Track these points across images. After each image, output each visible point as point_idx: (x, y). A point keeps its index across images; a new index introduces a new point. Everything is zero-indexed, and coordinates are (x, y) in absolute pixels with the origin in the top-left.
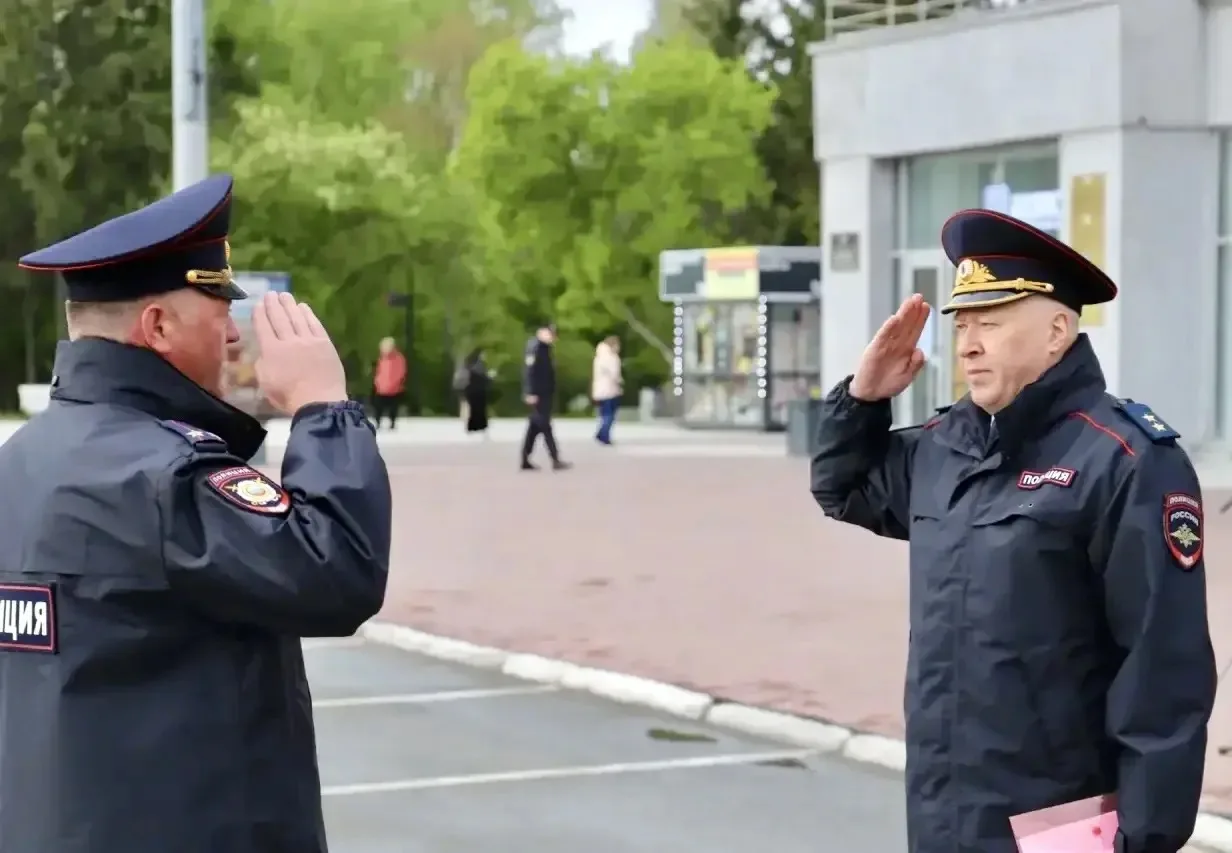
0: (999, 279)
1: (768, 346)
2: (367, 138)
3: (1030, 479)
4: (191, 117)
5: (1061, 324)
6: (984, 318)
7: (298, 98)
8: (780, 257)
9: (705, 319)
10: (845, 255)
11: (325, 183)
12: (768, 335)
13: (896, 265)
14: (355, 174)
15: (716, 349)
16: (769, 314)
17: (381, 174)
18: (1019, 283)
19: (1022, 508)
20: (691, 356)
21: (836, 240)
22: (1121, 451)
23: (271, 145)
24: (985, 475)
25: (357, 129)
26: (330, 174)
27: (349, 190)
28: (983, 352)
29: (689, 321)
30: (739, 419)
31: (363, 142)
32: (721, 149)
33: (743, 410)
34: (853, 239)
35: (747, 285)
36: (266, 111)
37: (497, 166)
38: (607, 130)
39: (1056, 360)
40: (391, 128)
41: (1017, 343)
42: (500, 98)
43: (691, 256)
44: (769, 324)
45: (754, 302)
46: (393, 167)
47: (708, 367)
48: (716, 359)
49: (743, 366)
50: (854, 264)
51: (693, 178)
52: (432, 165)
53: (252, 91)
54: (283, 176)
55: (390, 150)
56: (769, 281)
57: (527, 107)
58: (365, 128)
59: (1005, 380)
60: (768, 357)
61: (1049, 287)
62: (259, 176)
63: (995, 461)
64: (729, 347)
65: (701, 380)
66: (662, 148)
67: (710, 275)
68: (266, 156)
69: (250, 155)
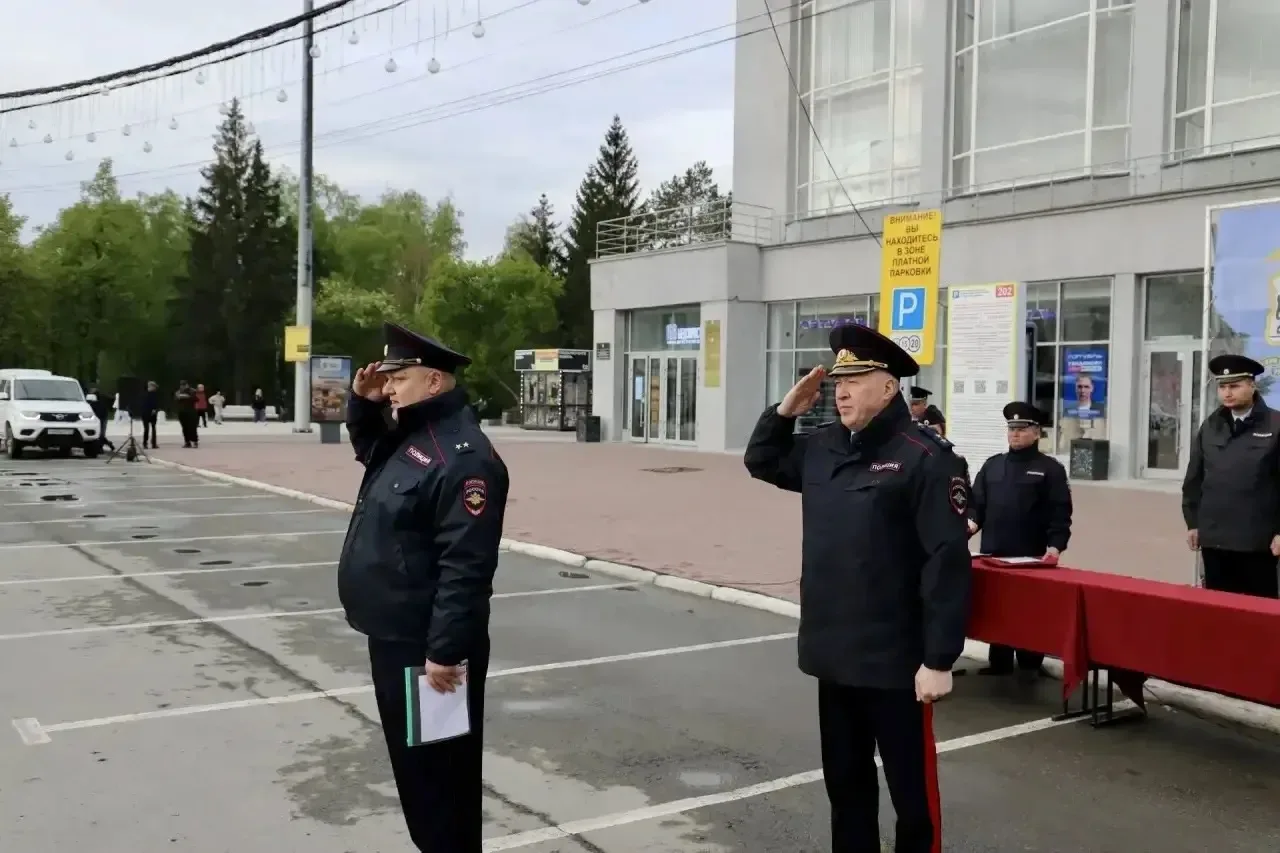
0: (861, 359)
1: (563, 393)
2: (379, 296)
3: (876, 467)
4: (305, 286)
5: (890, 385)
6: (853, 379)
7: (346, 278)
8: (568, 353)
9: (534, 379)
10: (603, 353)
11: (359, 316)
12: (563, 388)
13: (626, 357)
14: (374, 312)
15: (539, 393)
16: (563, 378)
17: (384, 312)
18: (870, 362)
19: (872, 483)
20: (528, 396)
21: (599, 346)
22: (925, 454)
23: (335, 298)
24: (851, 464)
25: (374, 292)
26: (361, 312)
27: (370, 320)
28: (850, 396)
29: (526, 381)
30: (549, 425)
31: (377, 298)
32: (540, 304)
33: (551, 421)
34: (607, 346)
35: (554, 366)
36: (333, 283)
37: (438, 309)
38: (490, 294)
39: (887, 404)
40: (390, 293)
41: (868, 392)
42: (441, 279)
43: (529, 352)
44: (563, 383)
45: (556, 373)
46: (390, 309)
47: (535, 401)
48: (539, 398)
49: (551, 401)
50: (608, 357)
51: (528, 315)
52: (408, 309)
53: (327, 275)
54: (340, 311)
55: (388, 302)
56: (563, 364)
57: (453, 283)
58: (378, 292)
59: (860, 413)
60: (563, 397)
61: (886, 366)
63: (855, 457)
64: (545, 392)
65: (533, 407)
66: (514, 304)
67: (537, 361)
68: (333, 303)
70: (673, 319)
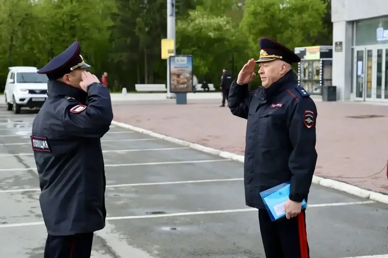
0: (269, 55)
1: (323, 72)
2: (222, 19)
3: (273, 106)
4: (171, 15)
5: (284, 67)
7: (205, 10)
8: (325, 48)
9: (306, 65)
10: (339, 48)
11: (211, 31)
12: (322, 69)
13: (353, 49)
14: (219, 28)
15: (309, 73)
16: (323, 64)
17: (225, 28)
18: (273, 56)
20: (302, 75)
21: (336, 44)
23: (197, 22)
25: (219, 17)
26: (212, 29)
27: (217, 33)
28: (264, 73)
29: (302, 66)
30: (315, 92)
31: (221, 21)
32: (310, 19)
33: (316, 89)
34: (341, 43)
35: (317, 56)
36: (196, 13)
37: (252, 26)
38: (281, 16)
39: (283, 76)
40: (227, 17)
42: (252, 8)
43: (302, 49)
44: (323, 67)
45: (319, 61)
46: (228, 27)
47: (307, 78)
48: (309, 76)
49: (316, 78)
50: (341, 50)
51: (304, 28)
52: (236, 26)
53: (193, 8)
54: (200, 29)
55: (228, 22)
56: (323, 55)
57: (259, 9)
58: (221, 17)
60: (322, 75)
61: (281, 57)
62: (194, 30)
64: (312, 72)
65: (305, 81)
66: (296, 19)
67: (307, 53)
68: (196, 25)
69: (192, 24)
70: (381, 24)
